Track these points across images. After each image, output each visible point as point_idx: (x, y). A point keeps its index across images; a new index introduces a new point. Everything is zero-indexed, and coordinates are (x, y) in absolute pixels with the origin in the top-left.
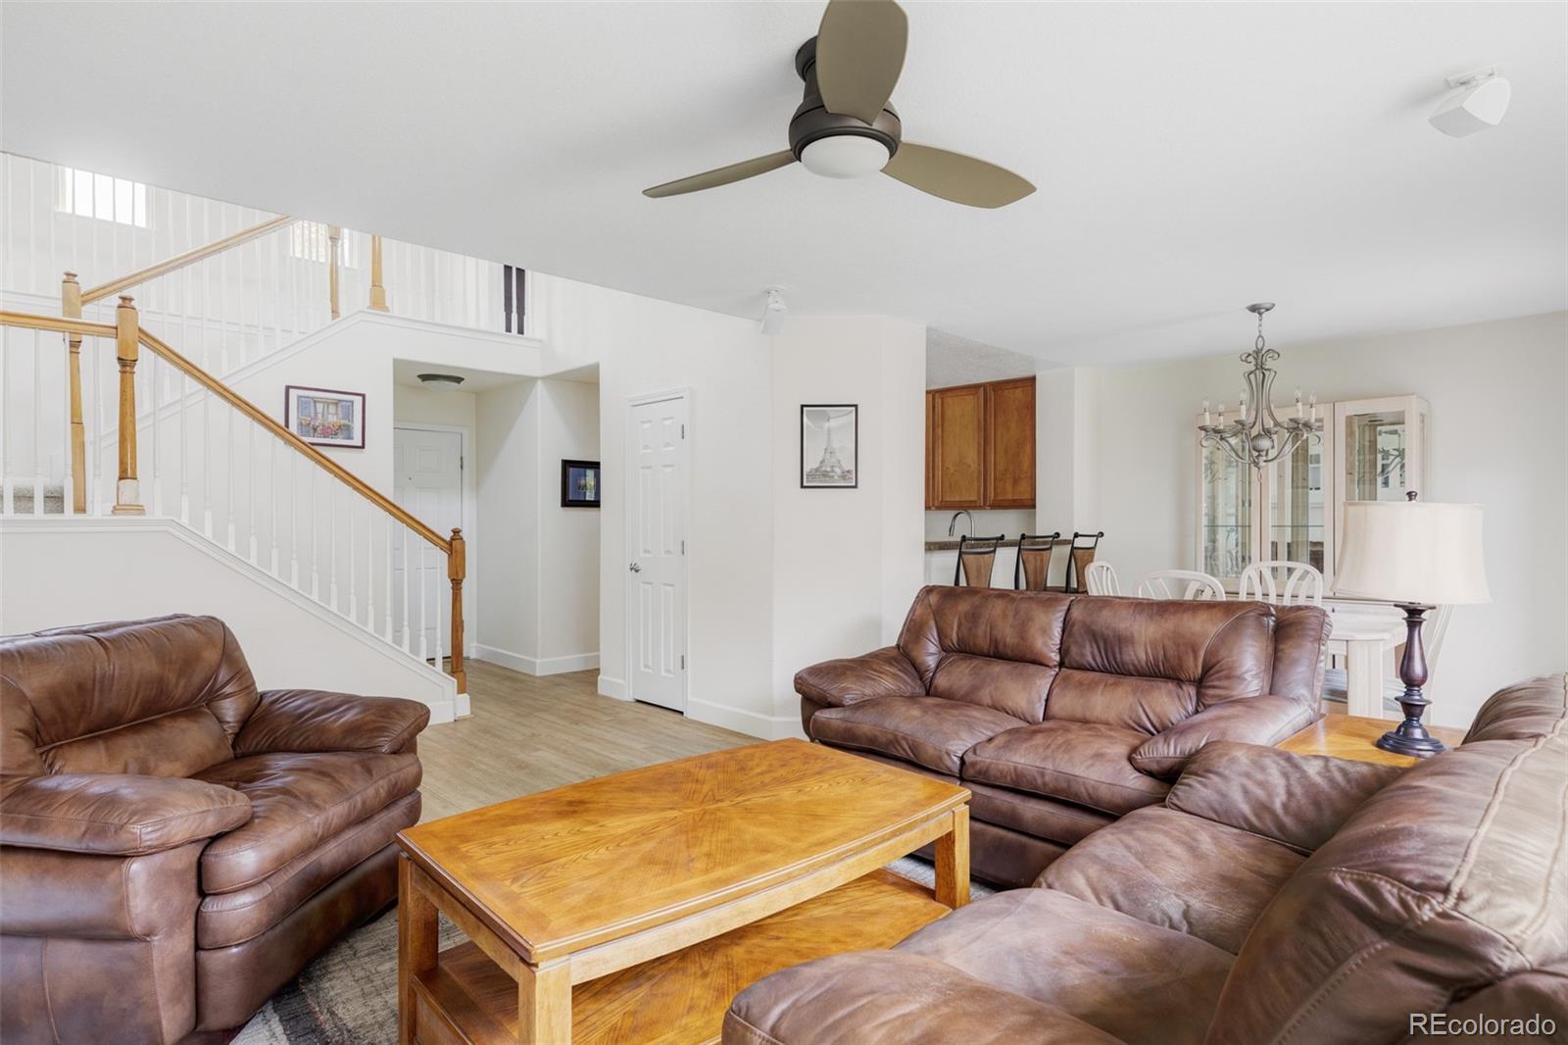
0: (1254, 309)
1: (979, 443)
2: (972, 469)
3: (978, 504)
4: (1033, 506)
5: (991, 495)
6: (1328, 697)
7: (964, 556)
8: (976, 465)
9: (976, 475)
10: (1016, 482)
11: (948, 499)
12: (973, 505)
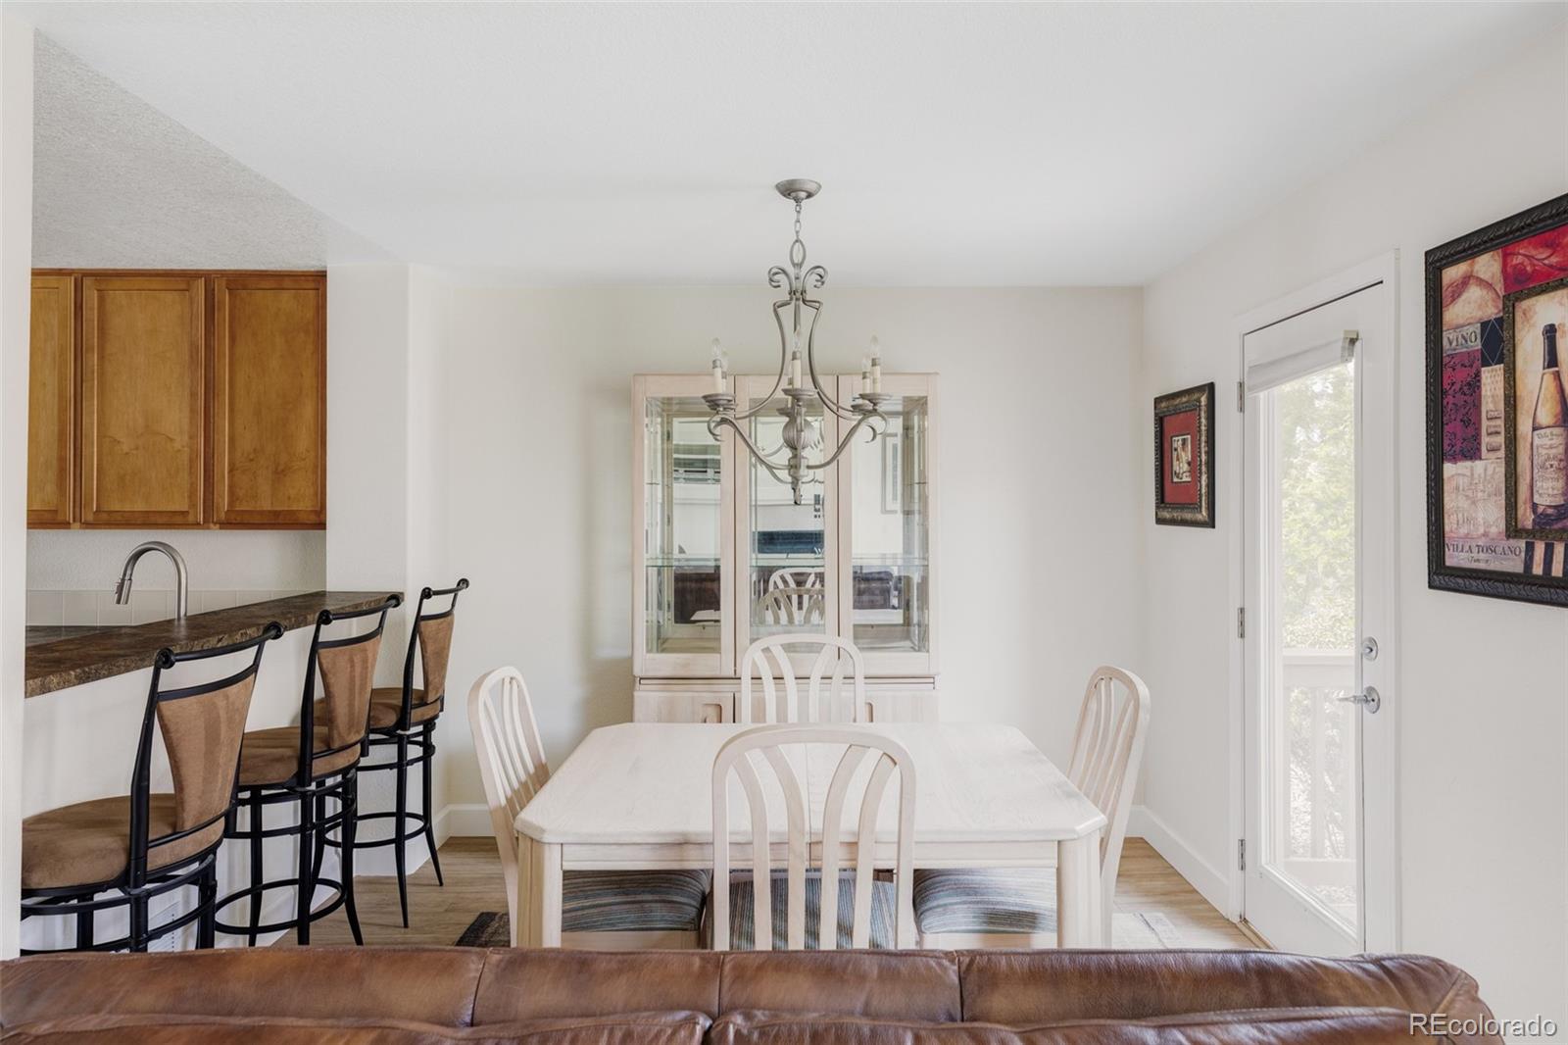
0: (789, 190)
1: (193, 395)
2: (177, 445)
3: (191, 519)
4: (321, 525)
5: (224, 502)
6: (984, 927)
7: (164, 705)
8: (186, 438)
9: (185, 458)
10: (280, 473)
11: (117, 507)
12: (179, 519)
